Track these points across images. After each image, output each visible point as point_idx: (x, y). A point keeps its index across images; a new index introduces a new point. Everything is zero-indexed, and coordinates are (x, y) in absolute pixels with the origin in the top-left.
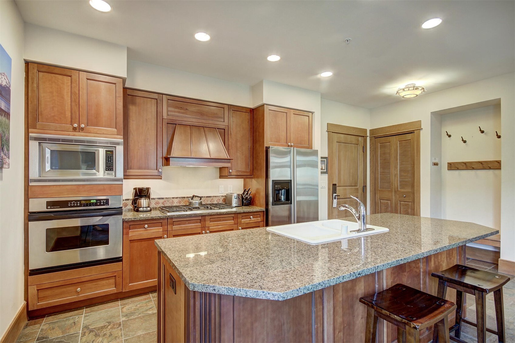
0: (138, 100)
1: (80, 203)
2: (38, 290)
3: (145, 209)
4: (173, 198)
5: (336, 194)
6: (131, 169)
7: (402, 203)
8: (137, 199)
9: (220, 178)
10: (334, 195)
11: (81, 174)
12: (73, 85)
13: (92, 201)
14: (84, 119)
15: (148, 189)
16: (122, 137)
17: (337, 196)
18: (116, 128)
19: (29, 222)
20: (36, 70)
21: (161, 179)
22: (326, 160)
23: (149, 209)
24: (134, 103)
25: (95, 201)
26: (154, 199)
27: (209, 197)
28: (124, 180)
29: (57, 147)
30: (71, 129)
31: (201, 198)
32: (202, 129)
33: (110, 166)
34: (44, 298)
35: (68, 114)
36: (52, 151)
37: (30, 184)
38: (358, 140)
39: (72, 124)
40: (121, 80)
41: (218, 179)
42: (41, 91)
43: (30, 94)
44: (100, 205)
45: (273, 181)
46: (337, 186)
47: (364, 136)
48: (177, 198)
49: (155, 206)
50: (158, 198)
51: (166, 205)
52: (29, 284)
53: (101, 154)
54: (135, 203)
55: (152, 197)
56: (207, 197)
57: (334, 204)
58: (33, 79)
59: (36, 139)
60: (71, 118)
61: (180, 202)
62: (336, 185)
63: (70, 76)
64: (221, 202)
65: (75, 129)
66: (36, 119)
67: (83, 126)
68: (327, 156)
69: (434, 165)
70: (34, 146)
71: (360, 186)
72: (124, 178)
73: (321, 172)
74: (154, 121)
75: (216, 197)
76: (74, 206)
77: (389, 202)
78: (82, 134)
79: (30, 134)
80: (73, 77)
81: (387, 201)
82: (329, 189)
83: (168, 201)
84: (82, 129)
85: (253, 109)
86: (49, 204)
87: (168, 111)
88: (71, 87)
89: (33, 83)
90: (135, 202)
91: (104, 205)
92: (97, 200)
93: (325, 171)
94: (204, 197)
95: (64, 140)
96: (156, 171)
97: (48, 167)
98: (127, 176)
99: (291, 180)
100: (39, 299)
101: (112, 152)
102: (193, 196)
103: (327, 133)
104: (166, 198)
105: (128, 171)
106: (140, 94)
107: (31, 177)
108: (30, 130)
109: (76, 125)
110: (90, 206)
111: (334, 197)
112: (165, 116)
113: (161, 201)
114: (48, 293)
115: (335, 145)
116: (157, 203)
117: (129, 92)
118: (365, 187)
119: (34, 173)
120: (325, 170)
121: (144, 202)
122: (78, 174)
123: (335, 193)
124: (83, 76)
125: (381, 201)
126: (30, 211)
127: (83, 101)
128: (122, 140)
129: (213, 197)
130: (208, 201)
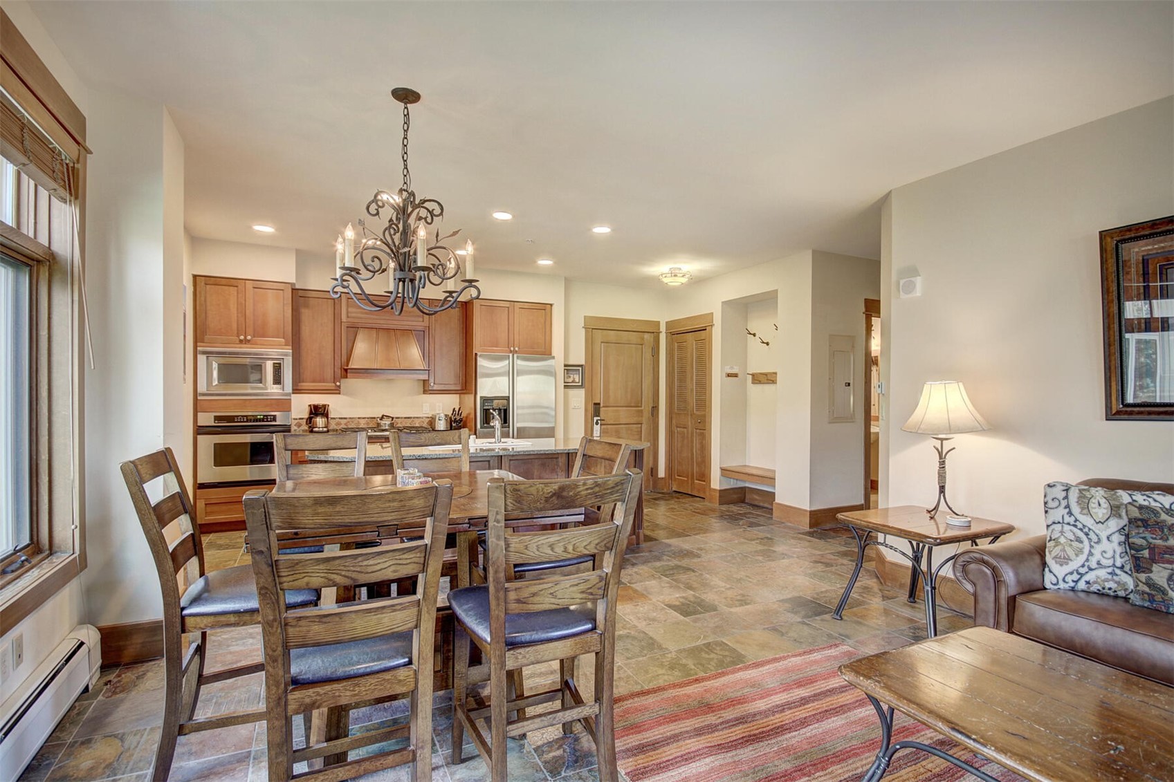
0: (312, 301)
1: (248, 419)
2: (206, 504)
3: (321, 429)
4: (359, 418)
5: (599, 418)
6: (303, 382)
7: (698, 431)
8: (312, 417)
9: (424, 393)
10: (595, 419)
11: (248, 389)
12: (240, 295)
13: (259, 417)
14: (250, 330)
15: (324, 406)
16: (290, 347)
17: (600, 420)
18: (284, 338)
19: (198, 436)
20: (203, 284)
21: (339, 393)
22: (580, 368)
23: (325, 429)
24: (307, 306)
25: (262, 417)
26: (334, 418)
27: (409, 418)
28: (293, 395)
29: (223, 361)
30: (238, 342)
31: (393, 418)
32: (392, 333)
33: (278, 380)
34: (212, 513)
35: (235, 326)
36: (220, 366)
37: (199, 398)
38: (643, 339)
39: (238, 336)
40: (290, 285)
41: (420, 394)
42: (208, 304)
43: (198, 308)
44: (267, 421)
45: (481, 397)
46: (602, 405)
47: (653, 332)
48: (364, 418)
49: (336, 427)
50: (340, 418)
51: (350, 427)
52: (197, 497)
53: (269, 367)
54: (310, 423)
55: (331, 415)
56: (405, 418)
57: (595, 432)
58: (200, 293)
59: (204, 353)
60: (238, 330)
61: (368, 424)
62: (599, 404)
63: (237, 286)
64: (425, 425)
65: (241, 341)
66: (204, 333)
67: (249, 338)
68: (583, 362)
69: (729, 376)
70: (202, 359)
71: (646, 407)
72: (293, 393)
73: (565, 386)
74: (331, 325)
75: (417, 418)
76: (241, 422)
77: (685, 430)
78: (249, 346)
79: (198, 348)
80: (240, 287)
81: (682, 430)
82: (586, 410)
83: (352, 422)
84: (249, 341)
85: (466, 303)
86: (217, 418)
87: (348, 312)
88: (238, 298)
89: (200, 297)
90: (309, 420)
91: (271, 421)
92: (264, 416)
93: (580, 384)
94: (402, 418)
95: (230, 353)
96: (333, 384)
97: (215, 383)
98: (296, 390)
99: (509, 397)
100: (207, 514)
101: (280, 364)
102: (383, 416)
103: (584, 330)
104: (350, 418)
105: (299, 384)
106: (314, 294)
107: (200, 390)
108: (199, 344)
109: (242, 337)
110: (257, 421)
111: (595, 421)
112: (344, 318)
113: (343, 421)
114: (215, 508)
115: (599, 348)
116: (338, 424)
117: (301, 293)
118: (655, 409)
119: (202, 388)
120: (579, 382)
121: (320, 421)
122: (246, 389)
123: (598, 416)
124: (249, 285)
125: (678, 429)
126: (199, 424)
127: (249, 312)
128: (291, 351)
129: (414, 418)
130: (406, 423)
